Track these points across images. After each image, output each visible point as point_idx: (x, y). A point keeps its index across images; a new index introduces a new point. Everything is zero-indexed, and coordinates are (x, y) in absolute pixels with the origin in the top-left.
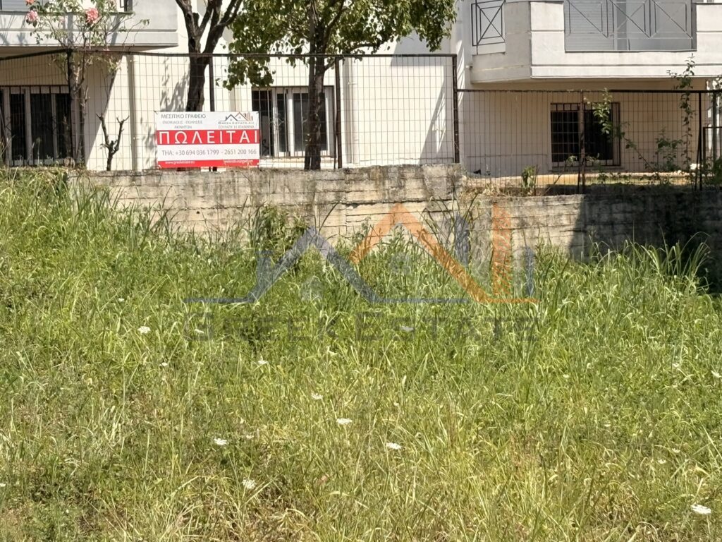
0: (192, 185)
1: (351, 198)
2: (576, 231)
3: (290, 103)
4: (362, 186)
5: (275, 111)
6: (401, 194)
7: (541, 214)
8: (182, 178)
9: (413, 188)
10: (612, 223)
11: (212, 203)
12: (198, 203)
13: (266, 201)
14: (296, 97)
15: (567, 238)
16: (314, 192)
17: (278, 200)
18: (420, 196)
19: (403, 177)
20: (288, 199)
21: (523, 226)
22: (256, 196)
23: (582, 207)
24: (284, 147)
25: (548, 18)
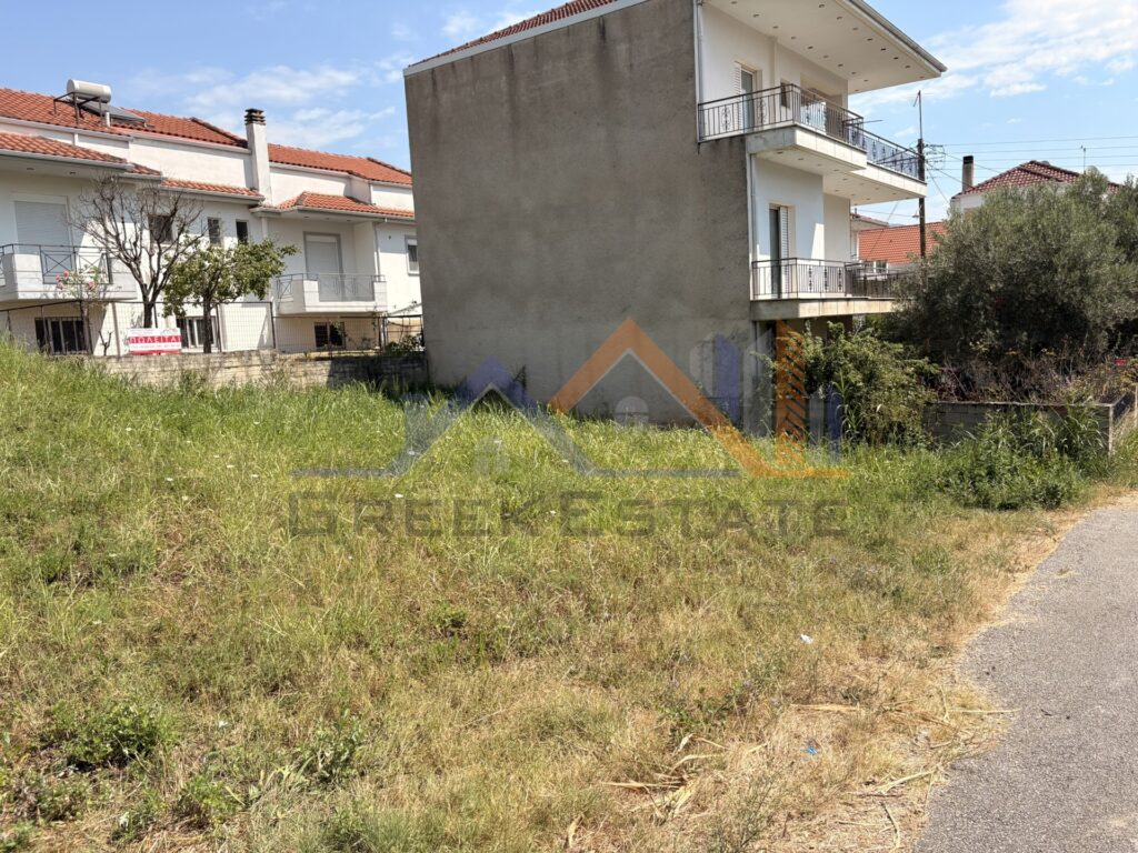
0: (149, 361)
1: (227, 365)
2: (330, 376)
3: (195, 324)
4: (232, 359)
5: (188, 327)
6: (250, 363)
7: (314, 369)
8: (143, 358)
9: (255, 360)
10: (344, 372)
11: (159, 369)
12: (153, 370)
13: (186, 367)
14: (198, 321)
15: (325, 379)
16: (209, 363)
17: (192, 367)
18: (259, 363)
19: (250, 355)
20: (197, 366)
21: (306, 375)
22: (181, 365)
23: (331, 366)
24: (193, 343)
25: (311, 287)
